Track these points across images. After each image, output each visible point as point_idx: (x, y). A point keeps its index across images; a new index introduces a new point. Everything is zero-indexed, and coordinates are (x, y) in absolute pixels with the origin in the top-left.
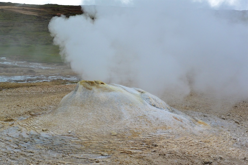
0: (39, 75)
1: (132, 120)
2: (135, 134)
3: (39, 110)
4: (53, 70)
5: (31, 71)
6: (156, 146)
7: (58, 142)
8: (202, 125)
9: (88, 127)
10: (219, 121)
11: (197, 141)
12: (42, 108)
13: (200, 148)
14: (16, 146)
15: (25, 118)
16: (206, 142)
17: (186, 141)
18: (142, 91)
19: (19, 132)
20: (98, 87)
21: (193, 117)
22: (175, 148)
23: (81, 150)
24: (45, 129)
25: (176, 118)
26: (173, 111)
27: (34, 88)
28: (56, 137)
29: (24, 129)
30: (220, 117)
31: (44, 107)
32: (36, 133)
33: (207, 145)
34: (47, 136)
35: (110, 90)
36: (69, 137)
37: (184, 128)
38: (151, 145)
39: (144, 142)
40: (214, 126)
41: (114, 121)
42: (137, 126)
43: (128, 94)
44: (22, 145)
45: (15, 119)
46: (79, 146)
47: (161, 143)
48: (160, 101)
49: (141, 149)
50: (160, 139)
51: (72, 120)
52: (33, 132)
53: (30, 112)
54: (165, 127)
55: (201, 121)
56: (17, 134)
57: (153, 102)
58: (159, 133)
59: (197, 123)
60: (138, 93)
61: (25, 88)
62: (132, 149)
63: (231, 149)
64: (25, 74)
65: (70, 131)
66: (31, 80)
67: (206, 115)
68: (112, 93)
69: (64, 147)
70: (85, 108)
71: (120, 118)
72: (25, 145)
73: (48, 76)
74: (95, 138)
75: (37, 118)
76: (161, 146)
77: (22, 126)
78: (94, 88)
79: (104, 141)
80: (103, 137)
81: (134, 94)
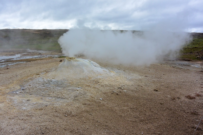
0: (43, 55)
1: (88, 72)
2: (90, 78)
3: (49, 70)
4: (48, 53)
5: (40, 54)
6: (99, 82)
7: (60, 83)
8: (113, 73)
9: (71, 76)
10: (118, 71)
11: (114, 79)
12: (50, 69)
13: (115, 82)
14: (43, 86)
15: (44, 73)
16: (117, 79)
17: (110, 80)
18: (90, 60)
19: (43, 79)
20: (73, 60)
21: (108, 70)
22: (107, 83)
23: (70, 86)
24: (53, 78)
25: (104, 71)
26: (102, 68)
27: (43, 60)
28: (59, 81)
29: (45, 78)
30: (118, 69)
31: (51, 68)
32: (50, 80)
33: (117, 80)
34: (55, 81)
35: (78, 61)
36: (64, 81)
37: (107, 74)
38: (97, 82)
39: (94, 81)
40: (117, 73)
41: (81, 73)
42: (90, 75)
43: (85, 62)
44: (46, 85)
45: (40, 74)
46: (68, 84)
47: (100, 81)
48: (97, 64)
49: (93, 84)
50: (100, 79)
51: (64, 73)
52: (49, 79)
53: (45, 71)
54: (101, 74)
55: (112, 71)
56: (43, 81)
57: (95, 65)
58: (99, 77)
59: (111, 72)
60: (89, 62)
61: (40, 61)
62: (90, 84)
63: (126, 82)
64: (38, 55)
65: (64, 78)
66: (41, 57)
67: (112, 68)
68: (79, 62)
69: (63, 85)
70: (69, 69)
71: (83, 72)
72: (47, 85)
73: (47, 55)
74: (74, 81)
75: (49, 73)
76: (101, 82)
77: (44, 77)
78: (72, 60)
79: (78, 81)
80: (78, 80)
81: (87, 62)
